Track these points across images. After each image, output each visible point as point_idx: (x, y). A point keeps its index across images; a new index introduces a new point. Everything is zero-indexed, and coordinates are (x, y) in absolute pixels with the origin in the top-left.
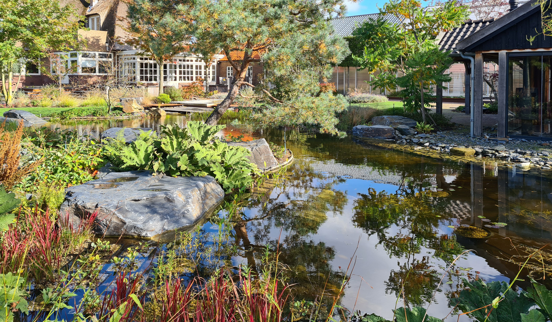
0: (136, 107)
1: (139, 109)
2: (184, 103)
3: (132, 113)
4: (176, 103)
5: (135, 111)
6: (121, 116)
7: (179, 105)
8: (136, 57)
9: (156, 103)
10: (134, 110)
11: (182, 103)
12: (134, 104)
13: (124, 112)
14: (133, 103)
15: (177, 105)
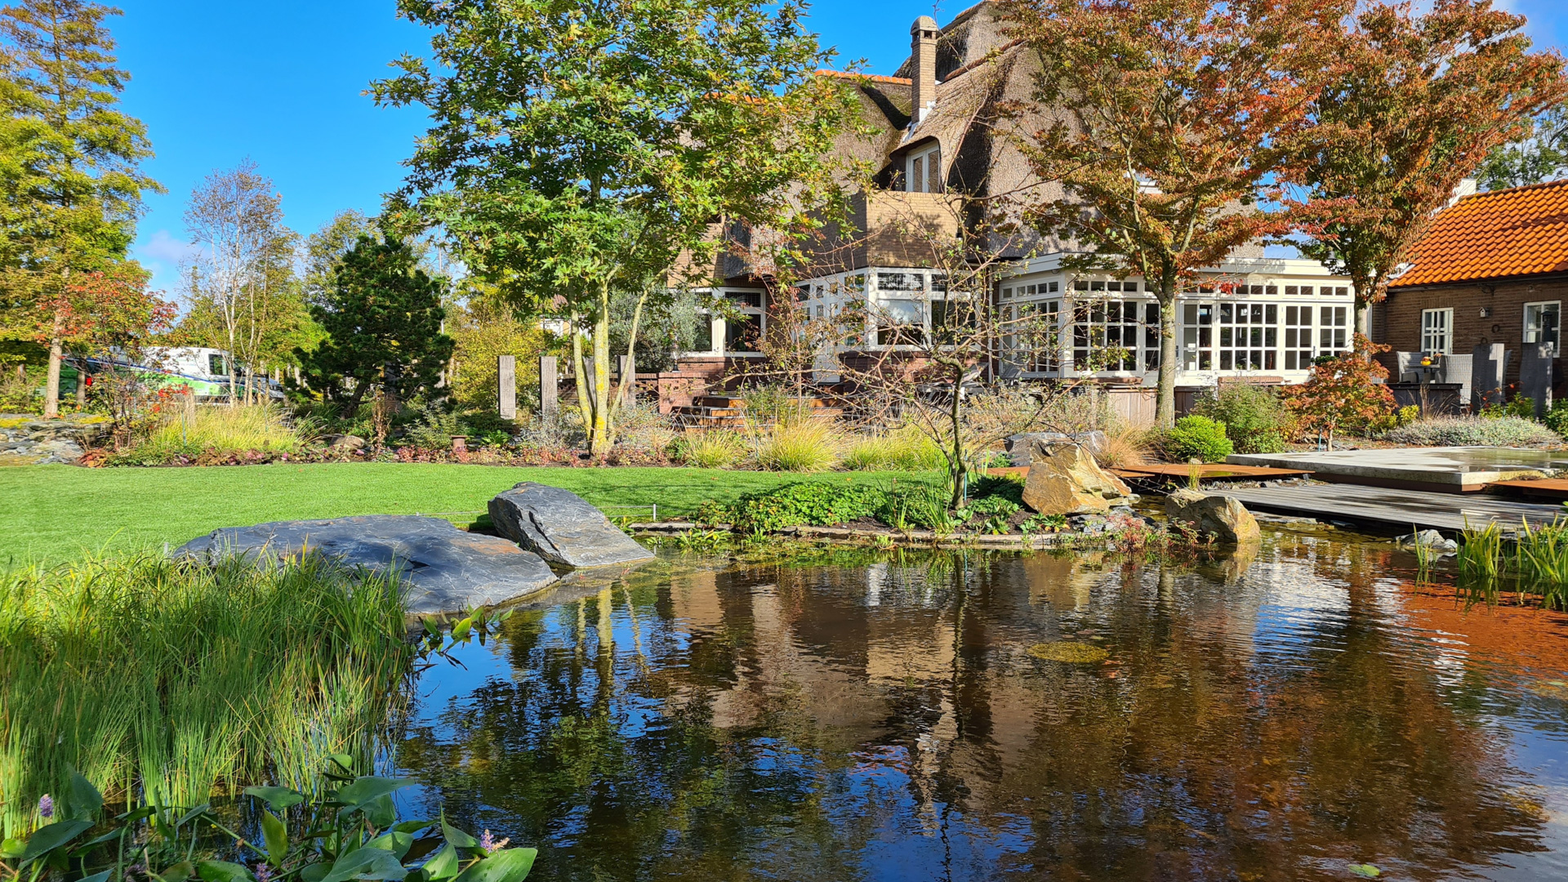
0: (1089, 482)
1: (1107, 497)
2: (1307, 466)
3: (1075, 520)
4: (1262, 463)
5: (1085, 503)
6: (1018, 529)
7: (1287, 473)
8: (1063, 280)
9: (1162, 459)
10: (1080, 497)
11: (1295, 465)
12: (1079, 465)
13: (1029, 509)
14: (1074, 459)
15: (1267, 470)
